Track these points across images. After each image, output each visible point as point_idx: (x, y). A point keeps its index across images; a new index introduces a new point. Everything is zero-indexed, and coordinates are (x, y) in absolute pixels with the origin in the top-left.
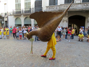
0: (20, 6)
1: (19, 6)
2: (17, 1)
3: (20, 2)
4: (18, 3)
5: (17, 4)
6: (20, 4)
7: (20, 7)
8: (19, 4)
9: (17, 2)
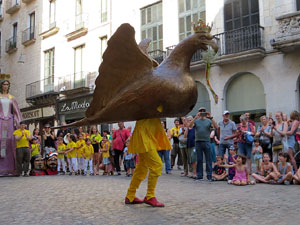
0: (161, 37)
1: (155, 38)
2: (149, 17)
3: (161, 18)
4: (151, 25)
5: (149, 30)
6: (161, 27)
7: (161, 43)
8: (155, 28)
9: (149, 21)
